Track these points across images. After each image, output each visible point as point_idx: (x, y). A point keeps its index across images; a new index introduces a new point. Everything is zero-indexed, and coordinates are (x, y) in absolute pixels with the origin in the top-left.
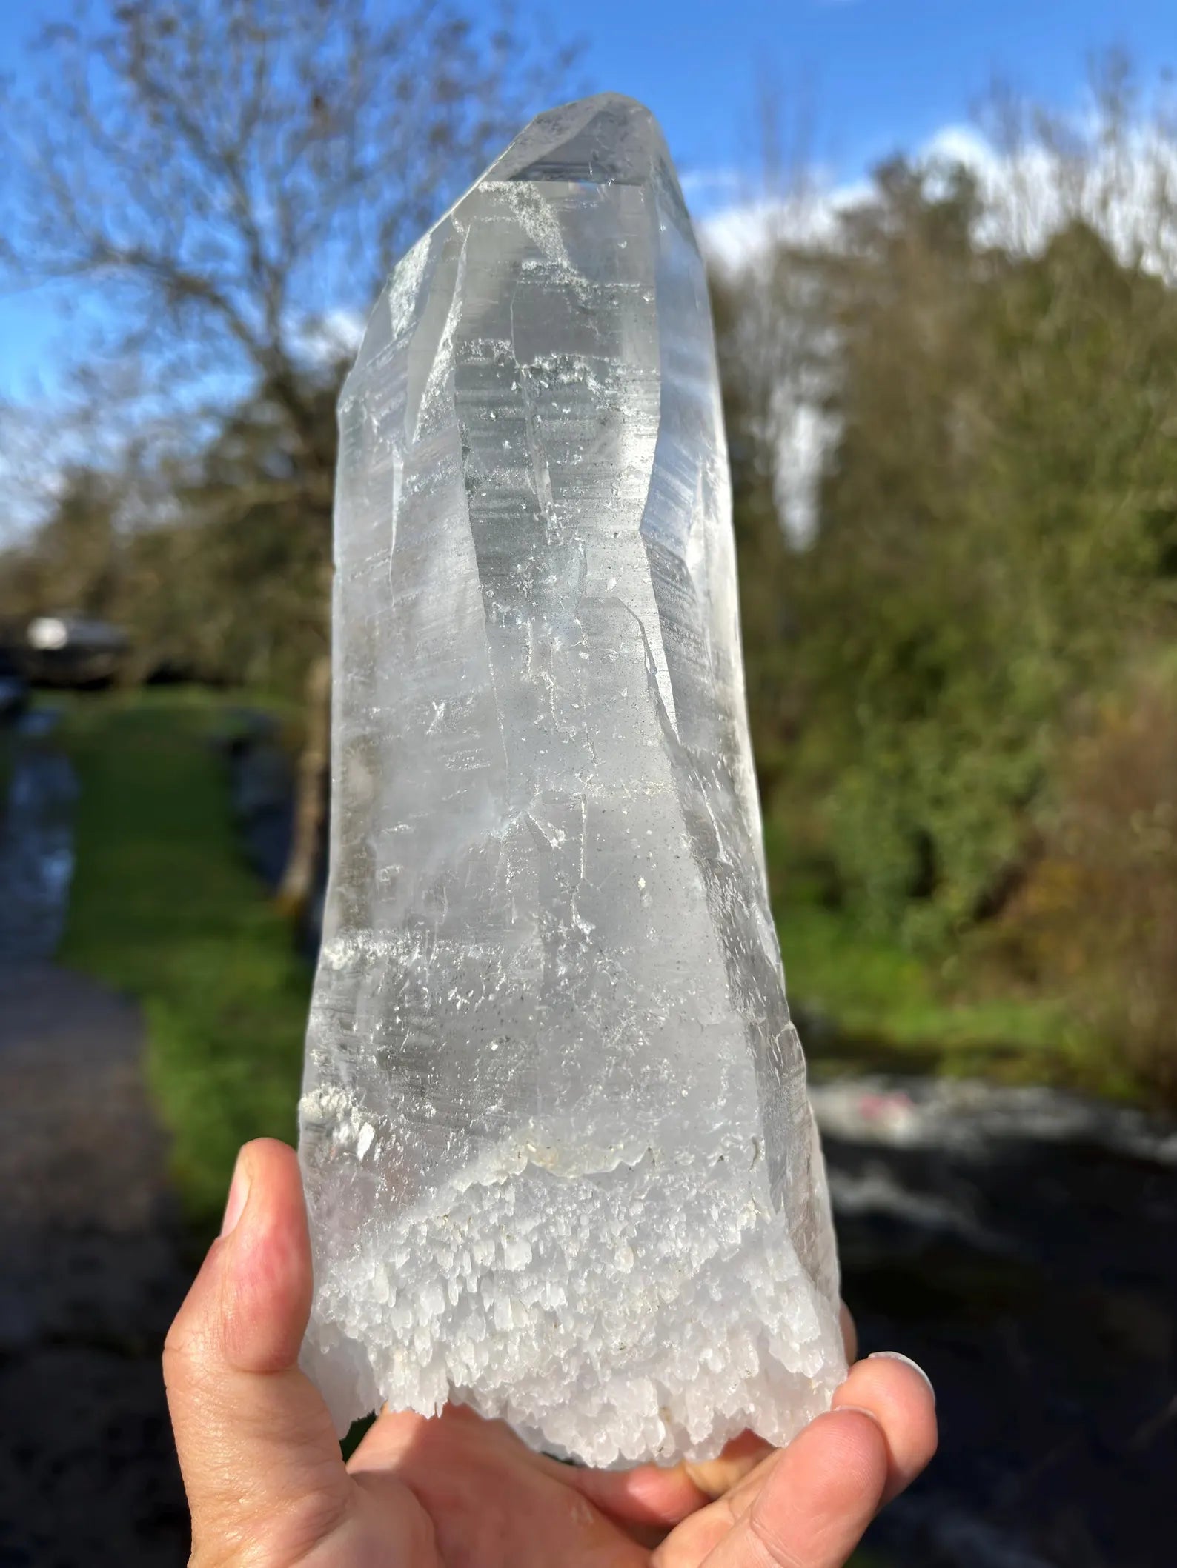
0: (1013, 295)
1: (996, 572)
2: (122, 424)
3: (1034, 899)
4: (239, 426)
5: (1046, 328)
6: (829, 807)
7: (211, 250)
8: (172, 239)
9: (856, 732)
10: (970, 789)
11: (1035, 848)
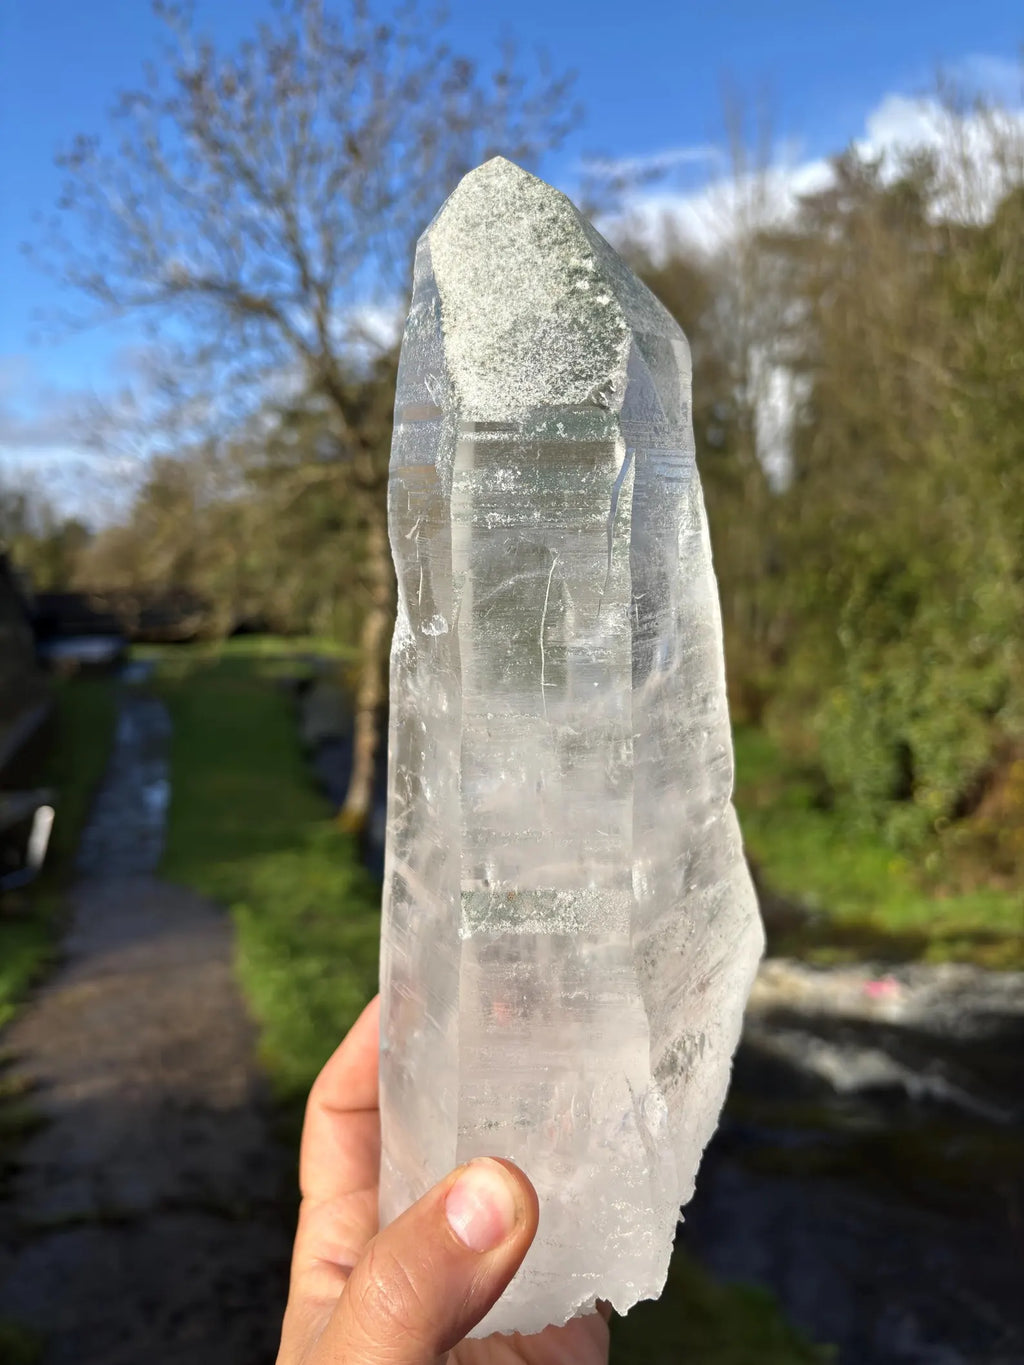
0: (964, 262)
1: (958, 508)
2: (199, 424)
3: (1005, 797)
4: (294, 417)
5: (995, 288)
6: (818, 721)
7: (268, 274)
8: (233, 268)
9: (839, 655)
10: (943, 701)
11: (1004, 753)
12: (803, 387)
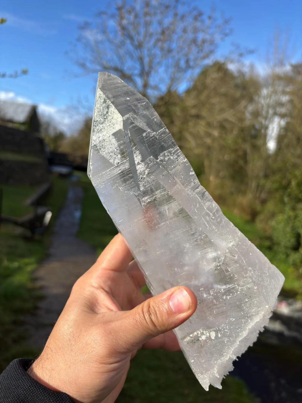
7: (132, 68)
8: (122, 65)
9: (284, 204)
12: (283, 123)
